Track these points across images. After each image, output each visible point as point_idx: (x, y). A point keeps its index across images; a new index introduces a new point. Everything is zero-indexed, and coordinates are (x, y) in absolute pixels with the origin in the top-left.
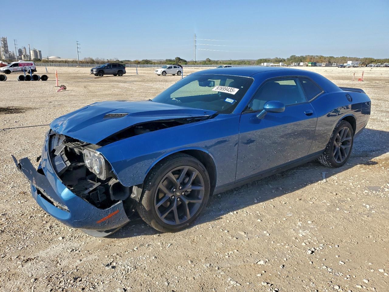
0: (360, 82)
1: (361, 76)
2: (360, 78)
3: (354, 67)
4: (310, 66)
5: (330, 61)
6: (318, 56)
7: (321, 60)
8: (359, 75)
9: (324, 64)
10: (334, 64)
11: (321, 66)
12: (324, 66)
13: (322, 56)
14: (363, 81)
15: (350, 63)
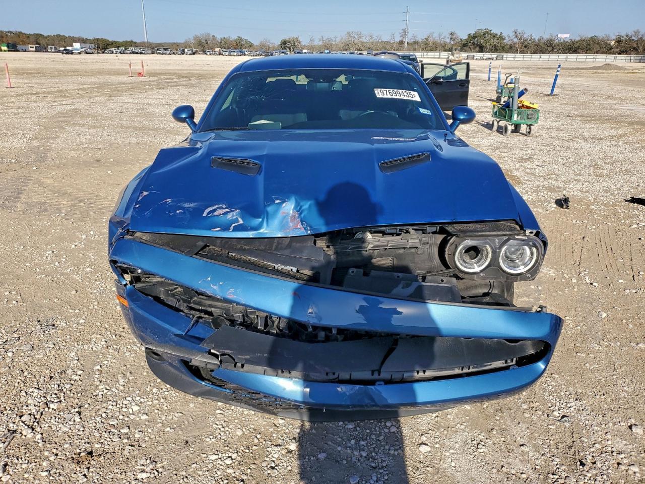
0: (141, 79)
1: (141, 68)
2: (140, 72)
3: (86, 53)
4: (5, 51)
5: (38, 41)
6: (12, 32)
7: (22, 39)
8: (138, 68)
9: (33, 47)
10: (51, 48)
11: (25, 51)
12: (33, 52)
13: (20, 33)
14: (145, 76)
15: (77, 46)
